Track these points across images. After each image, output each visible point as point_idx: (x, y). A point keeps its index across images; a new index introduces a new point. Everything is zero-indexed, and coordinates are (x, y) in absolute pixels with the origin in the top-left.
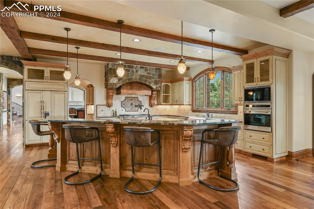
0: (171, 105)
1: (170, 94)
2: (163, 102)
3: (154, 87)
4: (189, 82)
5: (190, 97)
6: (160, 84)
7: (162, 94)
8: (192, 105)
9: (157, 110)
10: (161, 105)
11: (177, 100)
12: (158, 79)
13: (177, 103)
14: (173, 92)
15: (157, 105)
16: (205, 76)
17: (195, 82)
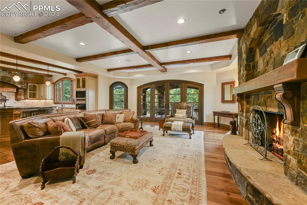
0: (38, 99)
1: (36, 92)
2: (29, 97)
3: (19, 86)
4: (52, 85)
5: (52, 94)
6: (25, 85)
7: (29, 92)
8: (54, 100)
9: (24, 103)
10: (28, 99)
11: (42, 96)
12: (24, 80)
13: (42, 98)
14: (39, 91)
15: (25, 99)
16: (62, 82)
17: (56, 85)
